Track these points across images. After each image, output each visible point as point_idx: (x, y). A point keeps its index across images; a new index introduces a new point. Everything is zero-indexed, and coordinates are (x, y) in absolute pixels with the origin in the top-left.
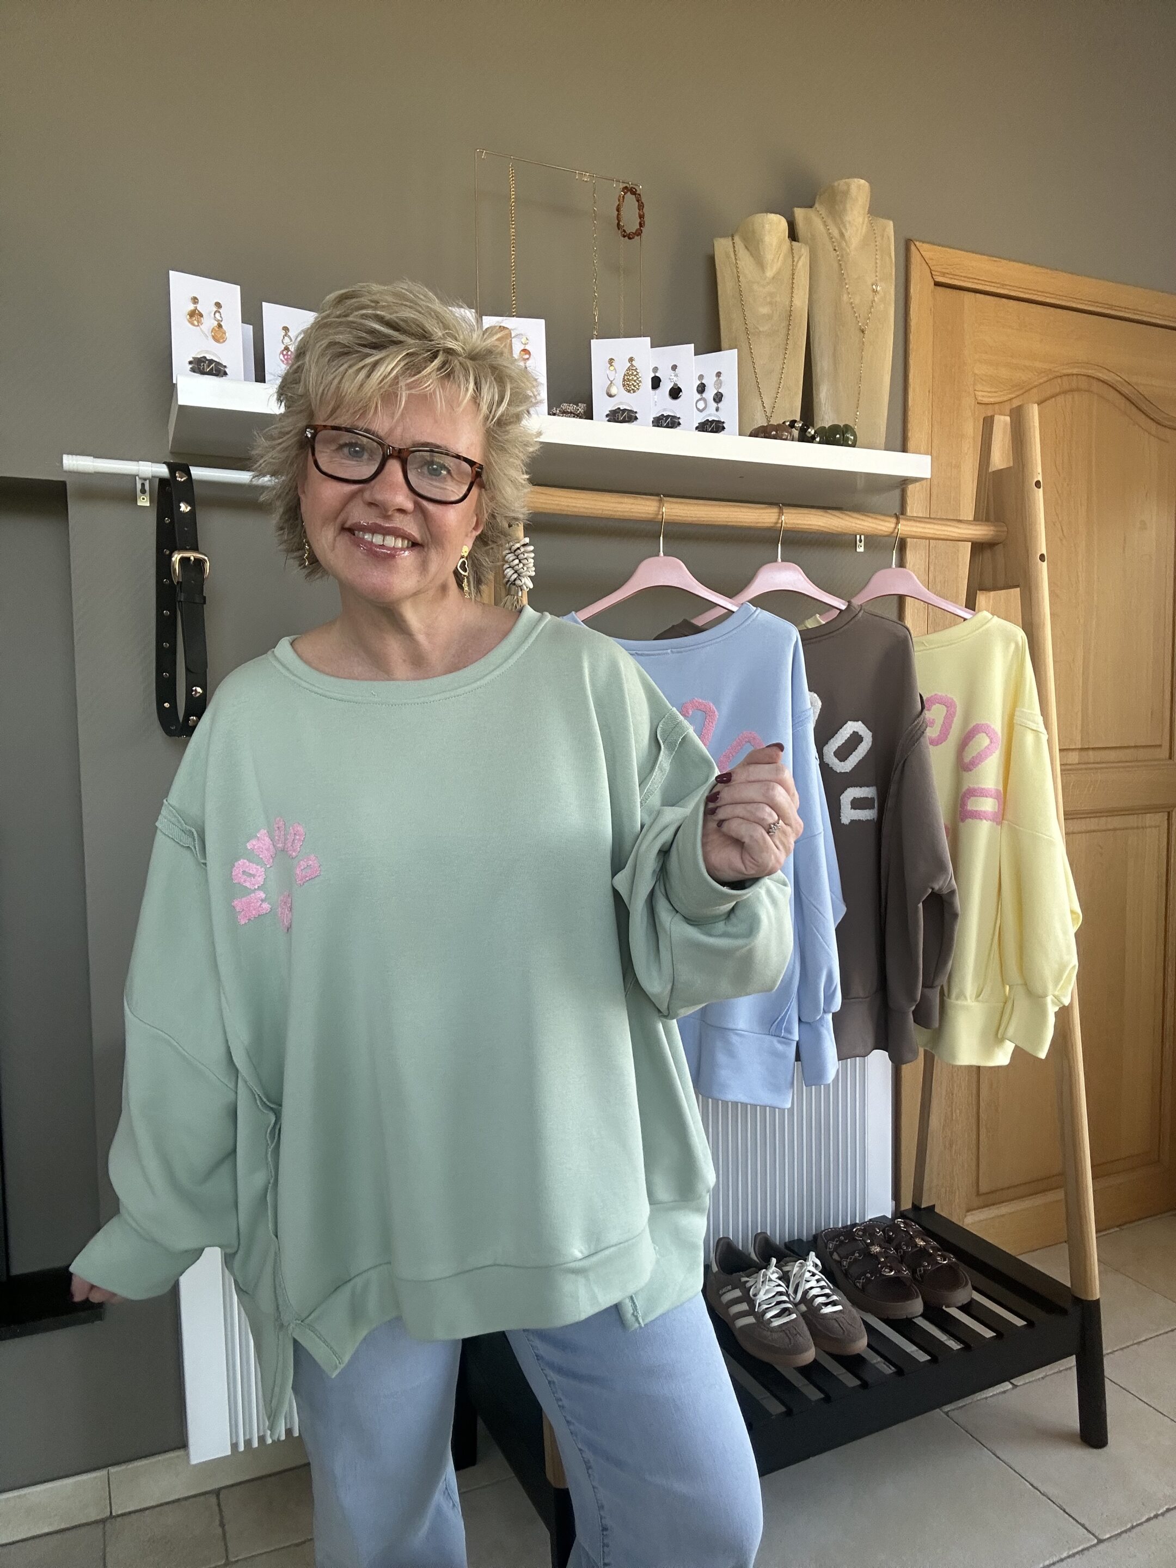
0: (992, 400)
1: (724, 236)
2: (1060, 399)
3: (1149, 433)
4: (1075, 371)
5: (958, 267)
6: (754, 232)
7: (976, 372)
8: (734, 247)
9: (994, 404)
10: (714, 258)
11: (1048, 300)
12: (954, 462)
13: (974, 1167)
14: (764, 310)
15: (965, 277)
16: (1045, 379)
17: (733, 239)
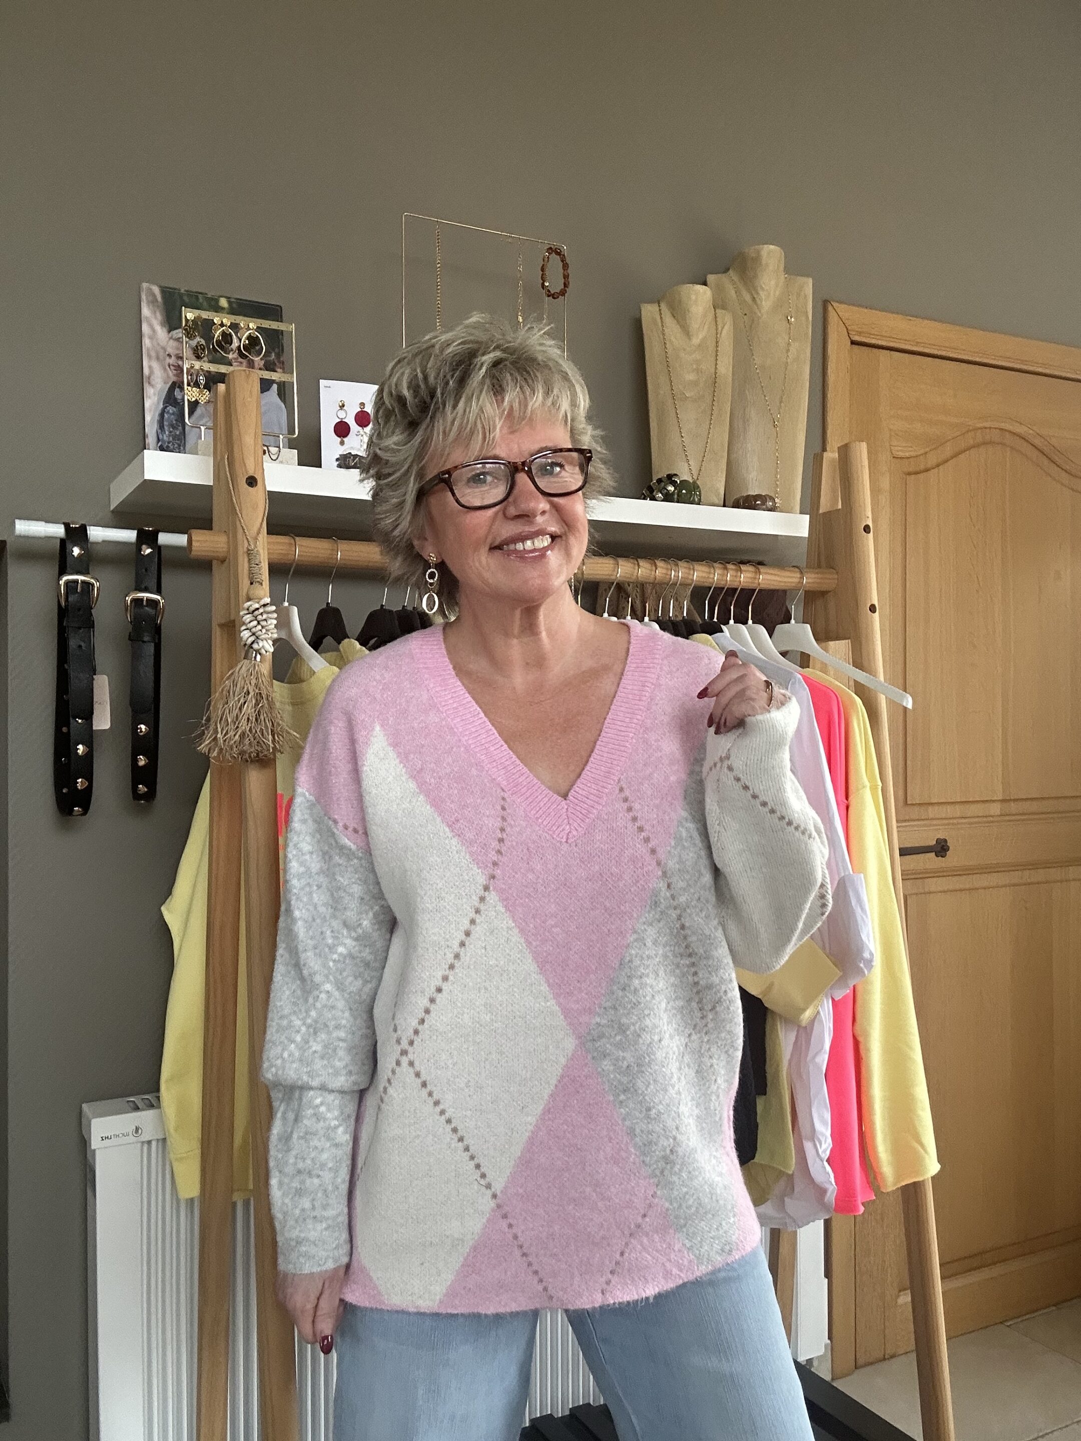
0: (907, 454)
1: (651, 301)
2: (973, 451)
3: (1062, 484)
4: (987, 425)
5: (874, 326)
6: (680, 301)
7: (891, 427)
8: (661, 314)
9: (908, 458)
10: (640, 322)
11: (960, 357)
14: (691, 377)
15: (879, 336)
16: (959, 433)
17: (659, 306)
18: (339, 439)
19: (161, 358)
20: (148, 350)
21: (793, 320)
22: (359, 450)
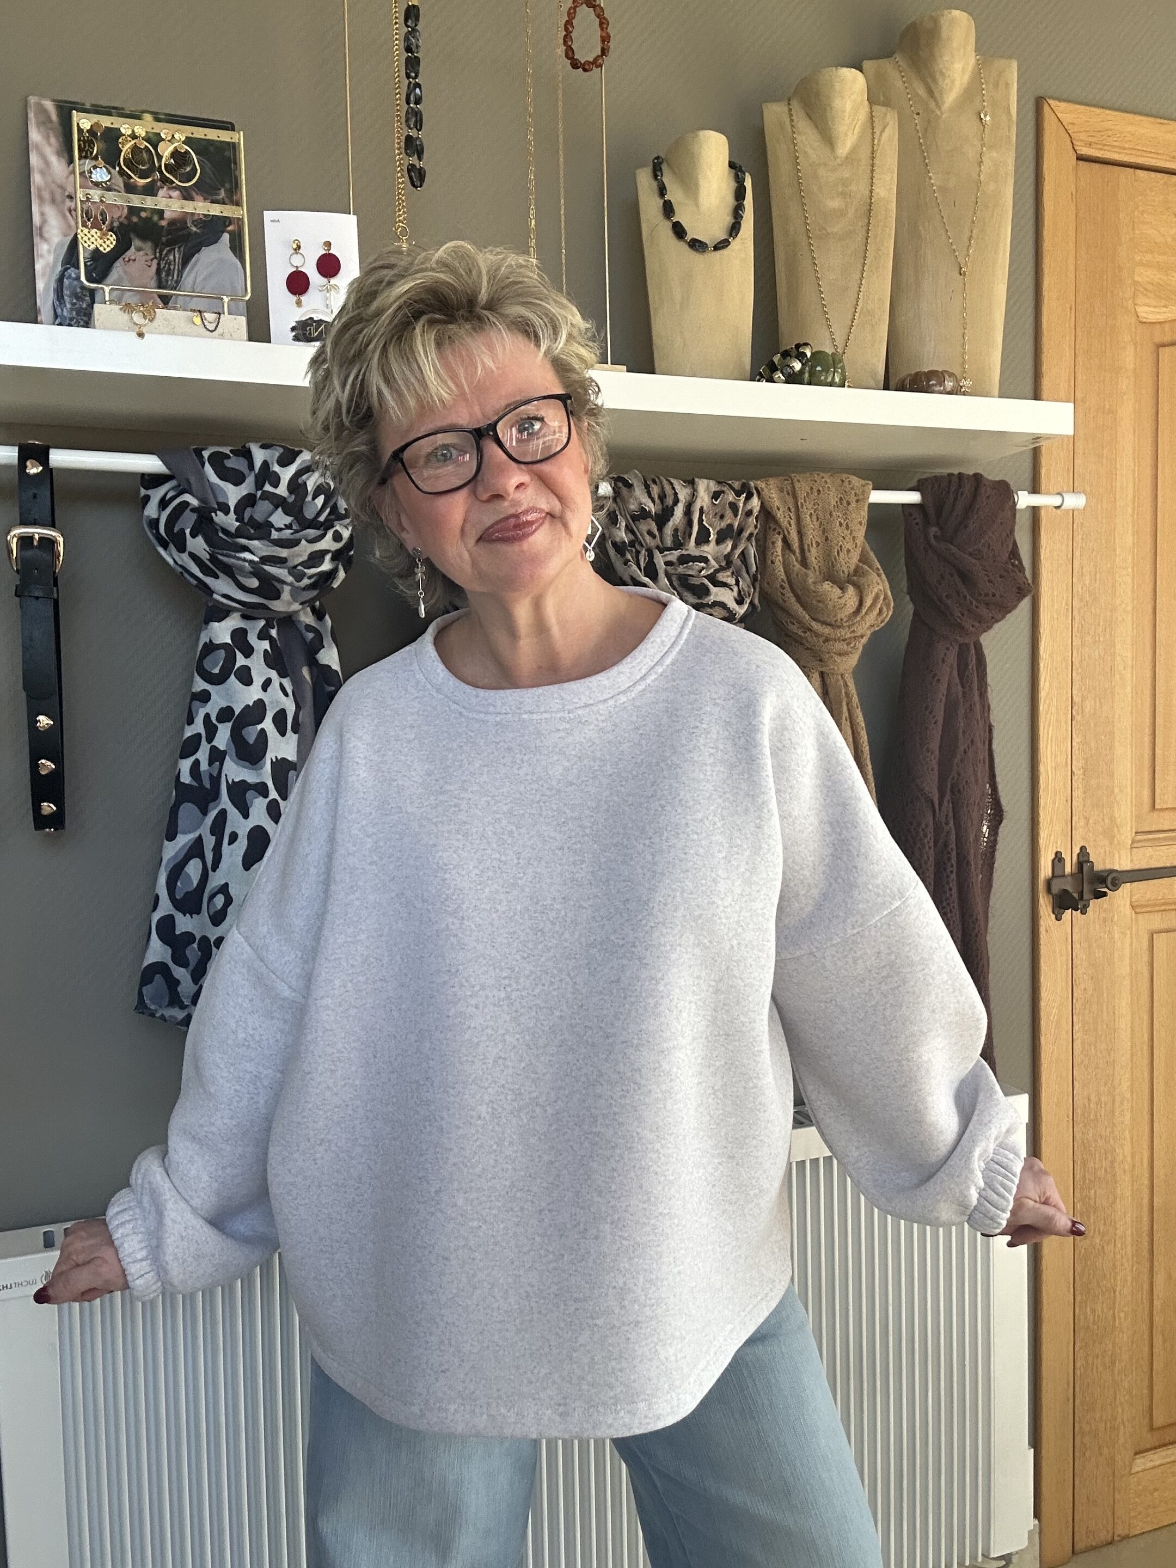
0: (1161, 318)
1: (776, 100)
5: (1110, 133)
6: (818, 95)
7: (1137, 278)
8: (791, 115)
9: (1159, 323)
10: (763, 129)
12: (1107, 407)
13: (1145, 1391)
14: (835, 204)
15: (1121, 148)
17: (790, 105)
18: (295, 298)
19: (58, 197)
20: (39, 189)
21: (988, 118)
22: (323, 312)
